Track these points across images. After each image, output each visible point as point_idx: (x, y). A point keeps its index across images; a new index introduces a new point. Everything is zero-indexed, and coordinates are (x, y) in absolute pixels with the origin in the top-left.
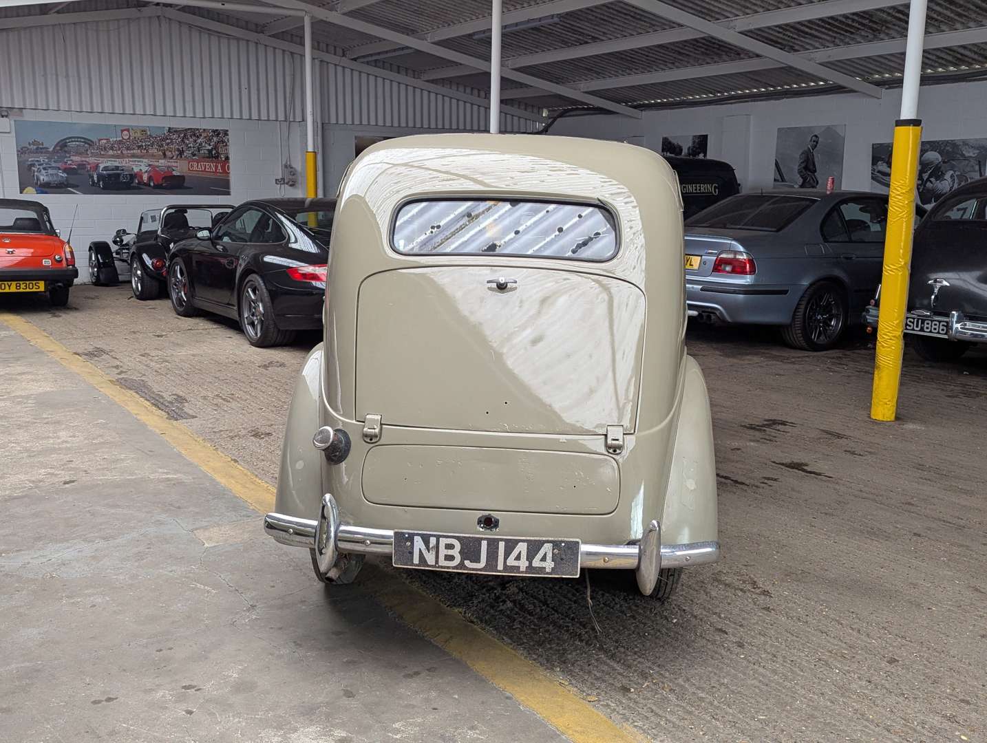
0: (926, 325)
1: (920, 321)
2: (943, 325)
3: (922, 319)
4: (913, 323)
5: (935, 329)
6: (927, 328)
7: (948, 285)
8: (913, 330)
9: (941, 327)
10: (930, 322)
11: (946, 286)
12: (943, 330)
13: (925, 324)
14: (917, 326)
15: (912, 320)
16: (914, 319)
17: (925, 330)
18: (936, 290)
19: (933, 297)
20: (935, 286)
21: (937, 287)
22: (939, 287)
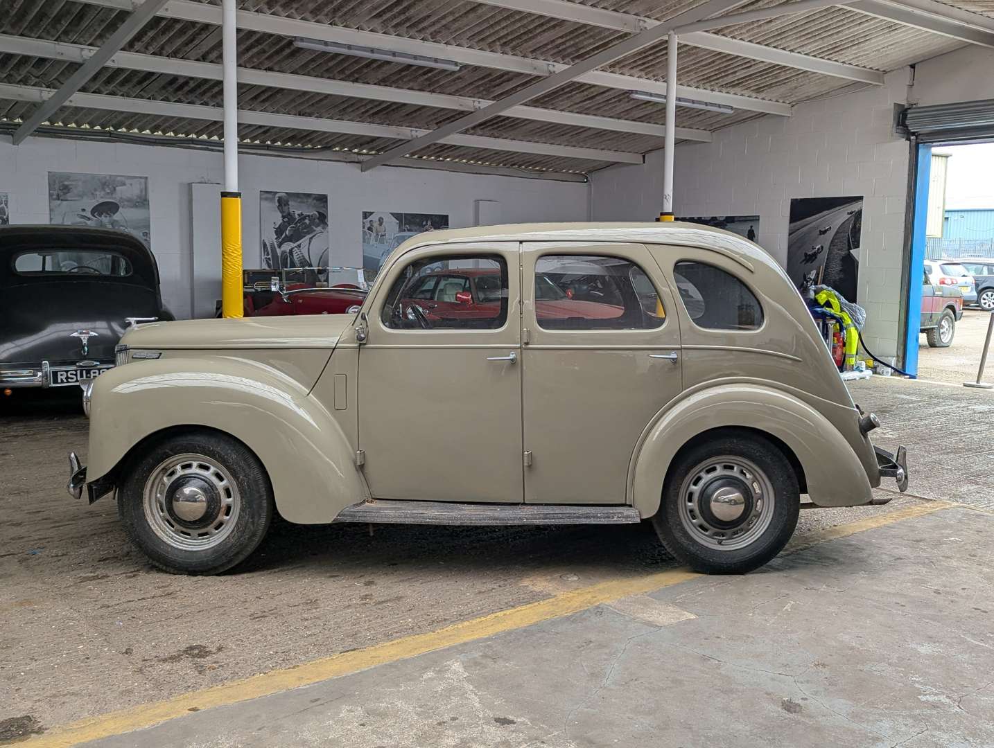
1: (84, 372)
3: (86, 370)
4: (76, 375)
7: (97, 335)
8: (77, 381)
10: (97, 371)
11: (95, 336)
13: (92, 373)
14: (82, 376)
15: (74, 373)
18: (85, 342)
19: (86, 348)
20: (82, 338)
21: (84, 338)
22: (86, 338)
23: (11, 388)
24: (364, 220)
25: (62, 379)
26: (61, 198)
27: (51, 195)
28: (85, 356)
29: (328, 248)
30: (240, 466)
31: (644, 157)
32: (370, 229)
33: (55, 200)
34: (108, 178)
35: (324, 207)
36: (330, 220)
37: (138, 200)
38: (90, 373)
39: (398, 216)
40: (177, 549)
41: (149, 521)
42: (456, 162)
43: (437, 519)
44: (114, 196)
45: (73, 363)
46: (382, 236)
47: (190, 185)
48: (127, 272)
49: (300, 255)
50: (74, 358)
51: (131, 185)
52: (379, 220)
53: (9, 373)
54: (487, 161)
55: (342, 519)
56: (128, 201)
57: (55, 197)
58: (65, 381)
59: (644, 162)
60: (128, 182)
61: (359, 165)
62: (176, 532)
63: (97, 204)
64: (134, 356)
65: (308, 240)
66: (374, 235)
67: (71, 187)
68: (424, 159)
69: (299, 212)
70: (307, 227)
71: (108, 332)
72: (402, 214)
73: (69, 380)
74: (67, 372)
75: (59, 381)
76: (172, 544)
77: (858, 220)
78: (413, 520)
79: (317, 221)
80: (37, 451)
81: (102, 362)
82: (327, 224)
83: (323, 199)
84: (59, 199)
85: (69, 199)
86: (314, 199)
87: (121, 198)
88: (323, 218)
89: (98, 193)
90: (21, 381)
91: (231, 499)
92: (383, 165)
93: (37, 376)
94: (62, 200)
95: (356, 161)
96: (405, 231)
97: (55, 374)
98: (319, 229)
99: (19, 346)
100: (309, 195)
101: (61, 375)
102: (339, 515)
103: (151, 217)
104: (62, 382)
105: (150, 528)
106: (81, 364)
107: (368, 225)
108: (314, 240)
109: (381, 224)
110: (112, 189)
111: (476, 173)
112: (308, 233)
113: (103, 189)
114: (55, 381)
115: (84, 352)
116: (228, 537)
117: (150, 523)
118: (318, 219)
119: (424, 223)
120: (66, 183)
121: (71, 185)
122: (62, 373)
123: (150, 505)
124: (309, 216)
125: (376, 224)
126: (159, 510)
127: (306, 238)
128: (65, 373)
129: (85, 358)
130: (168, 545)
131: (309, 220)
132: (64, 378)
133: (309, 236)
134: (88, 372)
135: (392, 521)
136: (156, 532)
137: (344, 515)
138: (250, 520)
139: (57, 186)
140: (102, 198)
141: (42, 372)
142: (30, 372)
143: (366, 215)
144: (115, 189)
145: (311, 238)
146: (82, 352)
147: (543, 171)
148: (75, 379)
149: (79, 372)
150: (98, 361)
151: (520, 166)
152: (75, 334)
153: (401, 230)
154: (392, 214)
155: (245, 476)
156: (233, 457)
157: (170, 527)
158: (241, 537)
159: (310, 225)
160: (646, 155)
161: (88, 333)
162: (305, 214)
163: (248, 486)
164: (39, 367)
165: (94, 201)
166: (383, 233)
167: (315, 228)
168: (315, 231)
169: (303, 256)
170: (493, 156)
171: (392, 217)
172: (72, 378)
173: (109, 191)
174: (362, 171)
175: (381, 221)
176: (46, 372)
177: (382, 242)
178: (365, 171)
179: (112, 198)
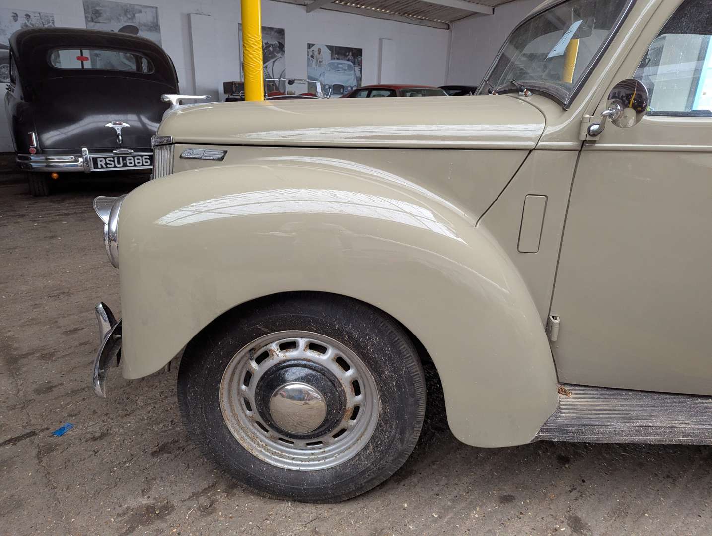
0: (128, 162)
1: (121, 159)
2: (146, 159)
3: (122, 157)
4: (114, 161)
5: (139, 163)
6: (131, 163)
7: (129, 126)
8: (115, 167)
9: (144, 161)
10: (132, 158)
11: (127, 127)
12: (147, 162)
14: (119, 163)
15: (112, 159)
16: (113, 158)
17: (128, 164)
18: (119, 132)
19: (120, 137)
20: (116, 128)
21: (118, 129)
22: (120, 128)
23: (58, 173)
24: (309, 50)
25: (101, 165)
26: (94, 21)
27: (86, 18)
28: (120, 144)
29: (285, 70)
30: (385, 355)
31: (493, 9)
32: (312, 56)
33: (89, 22)
34: (128, 6)
35: (282, 38)
36: (286, 48)
37: (152, 25)
38: (126, 160)
39: (330, 48)
40: (276, 467)
41: (230, 427)
42: (369, 9)
43: (695, 437)
44: (134, 21)
45: (110, 151)
46: (320, 62)
47: (189, 16)
48: (150, 70)
49: (267, 74)
50: (110, 146)
51: (146, 12)
52: (318, 50)
53: (55, 158)
54: (388, 10)
55: (546, 436)
56: (145, 26)
57: (90, 19)
58: (105, 166)
59: (493, 14)
60: (143, 10)
61: (305, 7)
62: (272, 438)
63: (122, 27)
64: (183, 156)
65: (272, 64)
66: (315, 61)
67: (101, 12)
68: (348, 6)
69: (266, 41)
70: (272, 53)
71: (138, 124)
72: (333, 46)
73: (108, 166)
74: (105, 158)
75: (100, 167)
76: (268, 460)
77: (659, 54)
78: (659, 438)
79: (278, 48)
80: (84, 233)
81: (136, 150)
82: (284, 51)
83: (281, 32)
84: (93, 21)
85: (101, 22)
86: (275, 32)
87: (139, 23)
88: (281, 47)
89: (122, 18)
90: (66, 166)
91: (360, 397)
92: (321, 8)
93: (78, 161)
94: (95, 22)
95: (303, 4)
96: (334, 59)
97: (95, 160)
98: (279, 55)
99: (64, 133)
100: (272, 29)
101: (101, 161)
102: (542, 431)
103: (162, 38)
104: (102, 167)
105: (232, 437)
106: (117, 152)
107: (311, 53)
108: (276, 63)
109: (319, 53)
110: (132, 15)
111: (381, 19)
112: (272, 57)
113: (125, 15)
114: (96, 166)
115: (119, 140)
116: (358, 455)
117: (232, 430)
118: (278, 47)
119: (347, 54)
120: (97, 9)
121: (101, 10)
122: (101, 159)
123: (230, 402)
124: (272, 45)
125: (316, 53)
126: (245, 407)
127: (270, 62)
128: (104, 160)
129: (120, 147)
130: (261, 461)
131: (273, 48)
132: (103, 164)
133: (273, 60)
134: (124, 159)
135: (626, 439)
136: (241, 442)
137: (550, 430)
138: (398, 436)
139: (90, 10)
140: (125, 22)
141: (83, 158)
142: (72, 158)
143: (310, 46)
144: (134, 15)
145: (274, 62)
146: (117, 141)
147: (422, 19)
148: (113, 165)
149: (116, 159)
150: (132, 149)
151: (408, 15)
152: (110, 125)
153: (333, 58)
154: (327, 46)
155: (394, 372)
156: (373, 341)
157: (262, 431)
158: (381, 459)
159: (273, 52)
160: (495, 9)
161: (121, 124)
162: (270, 43)
163: (398, 386)
164: (79, 153)
165: (119, 24)
166: (321, 60)
167: (276, 54)
168: (276, 56)
169: (269, 75)
170: (395, 4)
171: (326, 47)
172: (110, 164)
173: (130, 17)
174: (307, 12)
175: (319, 51)
176: (87, 158)
177: (320, 66)
178: (309, 12)
179: (133, 22)
